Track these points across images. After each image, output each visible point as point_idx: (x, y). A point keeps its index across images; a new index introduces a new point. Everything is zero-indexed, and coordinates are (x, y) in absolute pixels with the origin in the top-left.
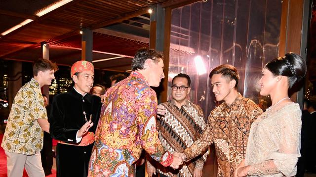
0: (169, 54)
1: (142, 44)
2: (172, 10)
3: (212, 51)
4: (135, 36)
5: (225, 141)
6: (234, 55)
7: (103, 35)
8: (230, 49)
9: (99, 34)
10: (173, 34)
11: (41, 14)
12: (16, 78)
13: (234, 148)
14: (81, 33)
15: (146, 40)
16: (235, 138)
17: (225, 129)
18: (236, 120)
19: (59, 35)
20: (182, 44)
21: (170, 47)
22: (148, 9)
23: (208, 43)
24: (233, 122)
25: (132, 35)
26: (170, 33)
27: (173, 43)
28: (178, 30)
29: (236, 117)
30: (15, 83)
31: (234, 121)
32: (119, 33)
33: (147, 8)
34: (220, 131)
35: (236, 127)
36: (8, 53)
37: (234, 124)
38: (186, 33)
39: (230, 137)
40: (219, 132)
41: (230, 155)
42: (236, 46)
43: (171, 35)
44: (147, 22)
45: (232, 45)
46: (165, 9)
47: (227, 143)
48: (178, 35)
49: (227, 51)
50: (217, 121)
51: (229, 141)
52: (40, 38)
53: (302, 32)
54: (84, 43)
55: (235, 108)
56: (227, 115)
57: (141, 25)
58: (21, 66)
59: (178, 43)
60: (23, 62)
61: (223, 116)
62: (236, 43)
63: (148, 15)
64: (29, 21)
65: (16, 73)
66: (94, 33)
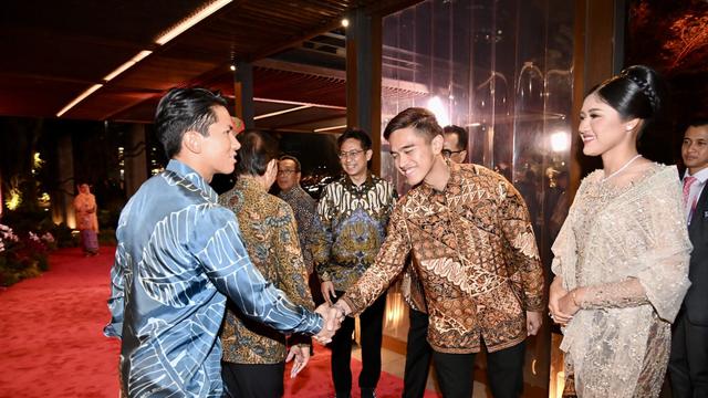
0: (380, 95)
1: (336, 84)
2: (384, 18)
3: (454, 88)
4: (325, 70)
5: (451, 260)
6: (493, 92)
7: (271, 70)
8: (485, 83)
9: (263, 69)
10: (387, 61)
11: (164, 40)
12: (136, 153)
13: (478, 267)
14: (233, 68)
15: (341, 75)
16: (477, 248)
17: (446, 237)
18: (469, 213)
19: (198, 74)
20: (402, 79)
21: (383, 84)
22: (341, 20)
23: (448, 74)
24: (461, 219)
25: (318, 68)
26: (381, 60)
27: (388, 76)
28: (395, 55)
29: (465, 207)
30: (136, 159)
31: (465, 216)
32: (298, 65)
33: (340, 18)
34: (437, 243)
35: (475, 227)
36: (119, 110)
37: (466, 222)
38: (409, 58)
39: (462, 249)
40: (435, 247)
41: (471, 282)
42: (497, 78)
43: (383, 64)
44: (341, 43)
45: (490, 75)
46: (370, 18)
47: (458, 264)
48: (395, 63)
49: (481, 86)
50: (423, 227)
51: (462, 257)
52: (167, 82)
53: (613, 40)
54: (238, 85)
55: (455, 190)
56: (442, 209)
57: (334, 51)
58: (143, 132)
59: (395, 76)
60: (146, 125)
61: (432, 213)
62: (497, 71)
63: (342, 31)
64: (146, 53)
65: (135, 145)
66: (255, 68)
